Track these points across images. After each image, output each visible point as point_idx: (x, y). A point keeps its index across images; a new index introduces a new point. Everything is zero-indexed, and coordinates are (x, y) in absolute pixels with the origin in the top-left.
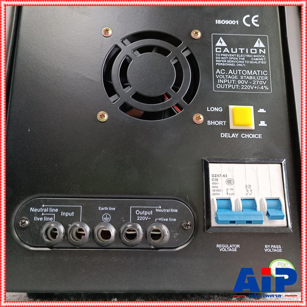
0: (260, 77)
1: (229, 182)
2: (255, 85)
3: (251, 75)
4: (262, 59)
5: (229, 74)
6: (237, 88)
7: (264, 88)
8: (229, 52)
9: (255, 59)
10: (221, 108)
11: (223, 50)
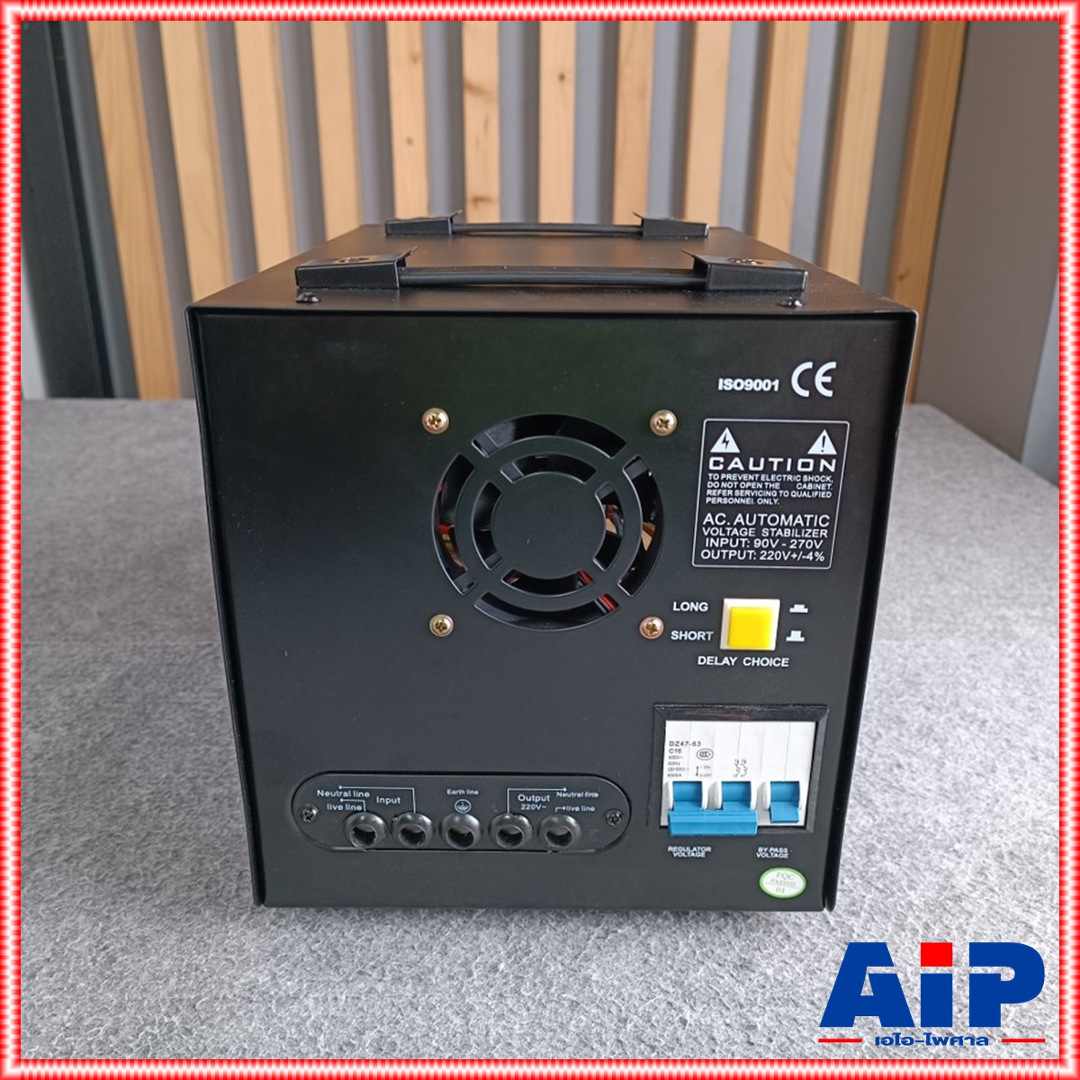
0: (810, 531)
1: (704, 754)
2: (793, 551)
3: (788, 527)
4: (823, 486)
5: (735, 524)
6: (750, 558)
7: (815, 558)
8: (742, 468)
9: (805, 485)
10: (706, 604)
11: (726, 464)
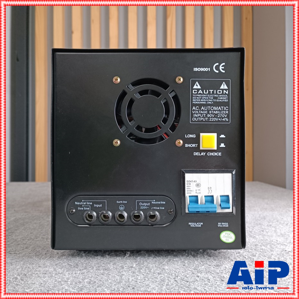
0: (223, 111)
1: (198, 185)
2: (219, 118)
3: (217, 110)
4: (225, 98)
5: (201, 109)
6: (207, 120)
7: (225, 120)
8: (202, 93)
9: (220, 98)
10: (195, 135)
11: (198, 92)
